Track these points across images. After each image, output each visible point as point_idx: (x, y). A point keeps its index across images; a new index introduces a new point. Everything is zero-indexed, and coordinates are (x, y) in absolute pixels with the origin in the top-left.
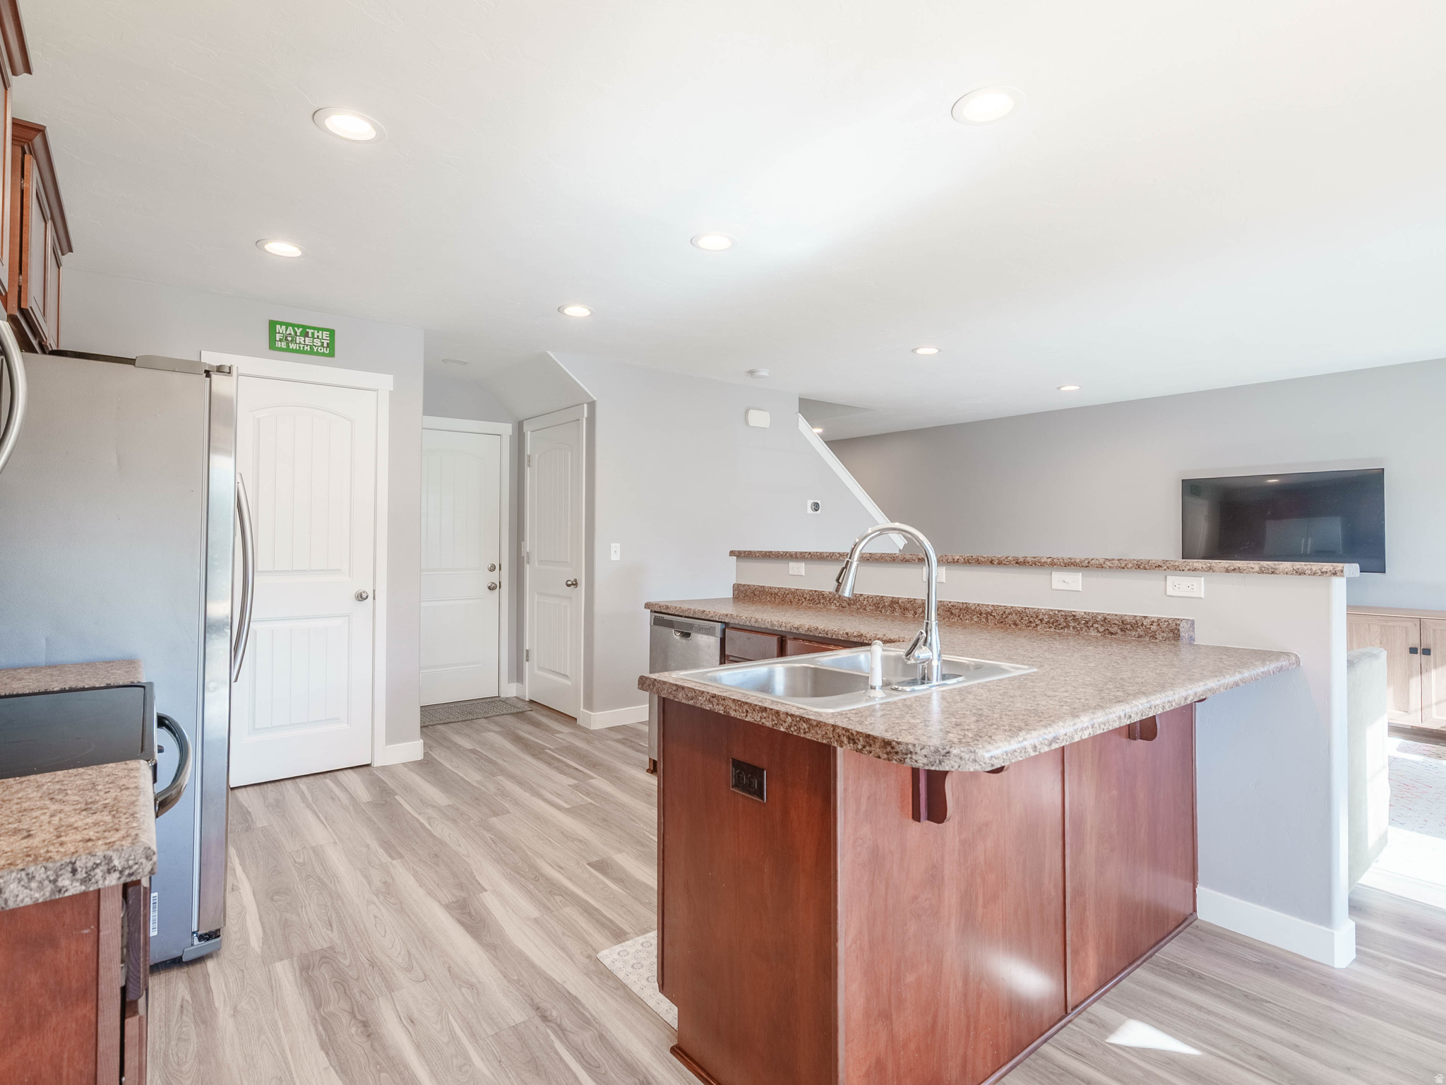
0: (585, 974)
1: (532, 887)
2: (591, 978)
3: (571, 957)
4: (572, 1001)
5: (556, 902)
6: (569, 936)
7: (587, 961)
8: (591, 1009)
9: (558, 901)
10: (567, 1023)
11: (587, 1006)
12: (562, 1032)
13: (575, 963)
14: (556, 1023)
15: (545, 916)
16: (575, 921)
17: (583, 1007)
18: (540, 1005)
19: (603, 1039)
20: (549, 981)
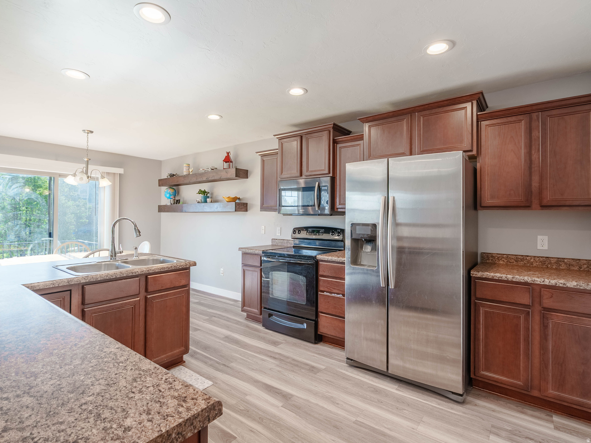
0: (216, 378)
1: (260, 413)
2: (214, 376)
3: (224, 382)
4: (217, 369)
5: (242, 405)
6: (228, 390)
7: (217, 382)
8: (211, 369)
9: (241, 406)
10: (217, 365)
11: (212, 369)
12: (218, 363)
13: (221, 380)
14: (220, 364)
15: (243, 397)
16: (228, 397)
17: (213, 369)
18: (227, 368)
19: (206, 363)
20: (228, 374)
